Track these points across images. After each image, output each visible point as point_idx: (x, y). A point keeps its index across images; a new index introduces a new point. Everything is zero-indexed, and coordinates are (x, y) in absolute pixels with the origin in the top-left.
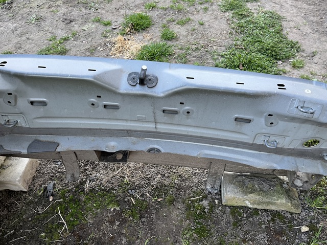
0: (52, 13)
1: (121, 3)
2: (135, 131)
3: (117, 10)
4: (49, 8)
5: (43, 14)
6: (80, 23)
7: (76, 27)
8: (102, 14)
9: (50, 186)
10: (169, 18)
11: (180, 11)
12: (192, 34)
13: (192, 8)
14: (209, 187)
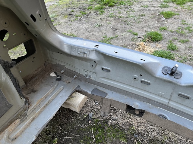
0: (107, 24)
1: (145, 24)
2: (153, 101)
3: (142, 28)
4: (106, 21)
5: (102, 24)
7: (118, 33)
9: (91, 115)
10: (175, 37)
11: (182, 34)
12: (189, 50)
13: (190, 34)
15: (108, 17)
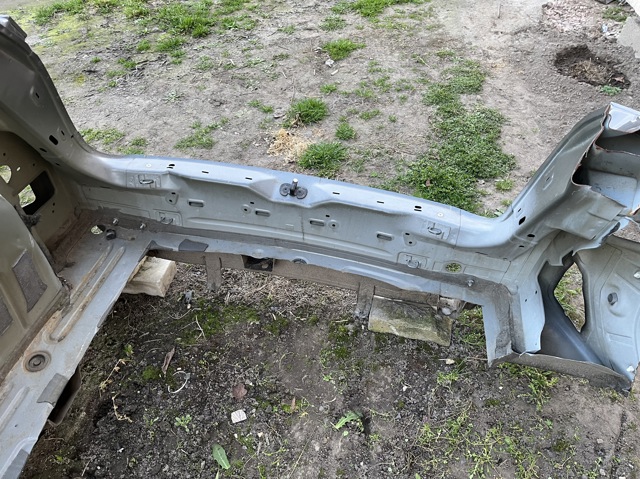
0: (198, 90)
1: (290, 82)
3: (283, 91)
4: (194, 81)
5: (185, 91)
6: (233, 106)
7: (227, 112)
8: (262, 96)
9: (189, 294)
10: (351, 108)
11: (367, 99)
12: (377, 134)
13: (384, 96)
14: (357, 312)
15: (197, 70)
